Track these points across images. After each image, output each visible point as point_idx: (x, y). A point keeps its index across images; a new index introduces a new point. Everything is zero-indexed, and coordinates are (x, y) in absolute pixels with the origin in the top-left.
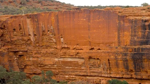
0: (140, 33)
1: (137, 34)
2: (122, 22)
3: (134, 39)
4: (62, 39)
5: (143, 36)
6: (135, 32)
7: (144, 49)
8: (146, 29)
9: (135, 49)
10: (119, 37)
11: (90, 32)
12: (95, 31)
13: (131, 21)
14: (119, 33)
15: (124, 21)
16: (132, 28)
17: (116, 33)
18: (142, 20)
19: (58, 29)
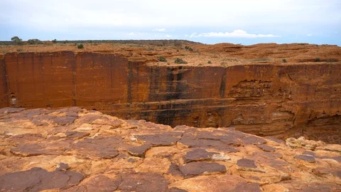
0: (164, 85)
1: (159, 86)
2: (135, 71)
3: (155, 92)
4: (14, 99)
5: (171, 89)
6: (156, 83)
7: (178, 105)
8: (173, 80)
9: (163, 106)
10: (129, 92)
11: (76, 85)
12: (85, 84)
13: (151, 70)
14: (129, 86)
15: (138, 69)
16: (151, 78)
17: (125, 86)
18: (168, 68)
19: (6, 84)
